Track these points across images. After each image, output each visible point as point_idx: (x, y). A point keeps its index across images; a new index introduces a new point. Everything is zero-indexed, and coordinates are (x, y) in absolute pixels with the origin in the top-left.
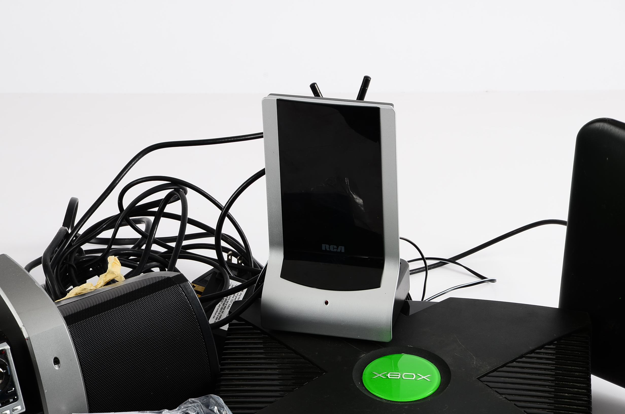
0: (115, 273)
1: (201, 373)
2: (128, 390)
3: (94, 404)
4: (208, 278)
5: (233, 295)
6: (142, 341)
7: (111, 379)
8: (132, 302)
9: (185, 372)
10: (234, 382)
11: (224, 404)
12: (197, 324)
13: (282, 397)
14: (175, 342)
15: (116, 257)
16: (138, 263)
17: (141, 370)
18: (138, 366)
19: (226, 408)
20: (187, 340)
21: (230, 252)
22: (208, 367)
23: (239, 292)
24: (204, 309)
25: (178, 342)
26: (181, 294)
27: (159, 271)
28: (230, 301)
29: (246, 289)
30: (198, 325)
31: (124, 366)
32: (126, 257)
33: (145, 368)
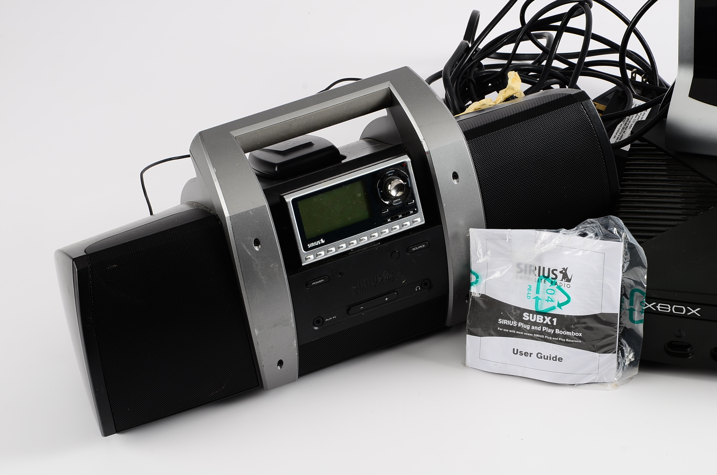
0: (515, 89)
1: (600, 193)
2: (525, 208)
3: (491, 220)
4: (610, 97)
5: (636, 114)
6: (541, 159)
7: (508, 196)
8: (532, 119)
9: (583, 192)
10: (634, 204)
11: (624, 226)
12: (598, 143)
13: (686, 221)
14: (574, 161)
15: (516, 73)
16: (538, 79)
17: (538, 188)
18: (535, 184)
19: (626, 229)
20: (587, 159)
21: (635, 70)
22: (607, 188)
23: (642, 111)
24: (606, 128)
25: (577, 162)
26: (582, 112)
27: (559, 88)
28: (632, 120)
29: (650, 109)
30: (599, 145)
31: (522, 183)
32: (526, 72)
33: (543, 186)
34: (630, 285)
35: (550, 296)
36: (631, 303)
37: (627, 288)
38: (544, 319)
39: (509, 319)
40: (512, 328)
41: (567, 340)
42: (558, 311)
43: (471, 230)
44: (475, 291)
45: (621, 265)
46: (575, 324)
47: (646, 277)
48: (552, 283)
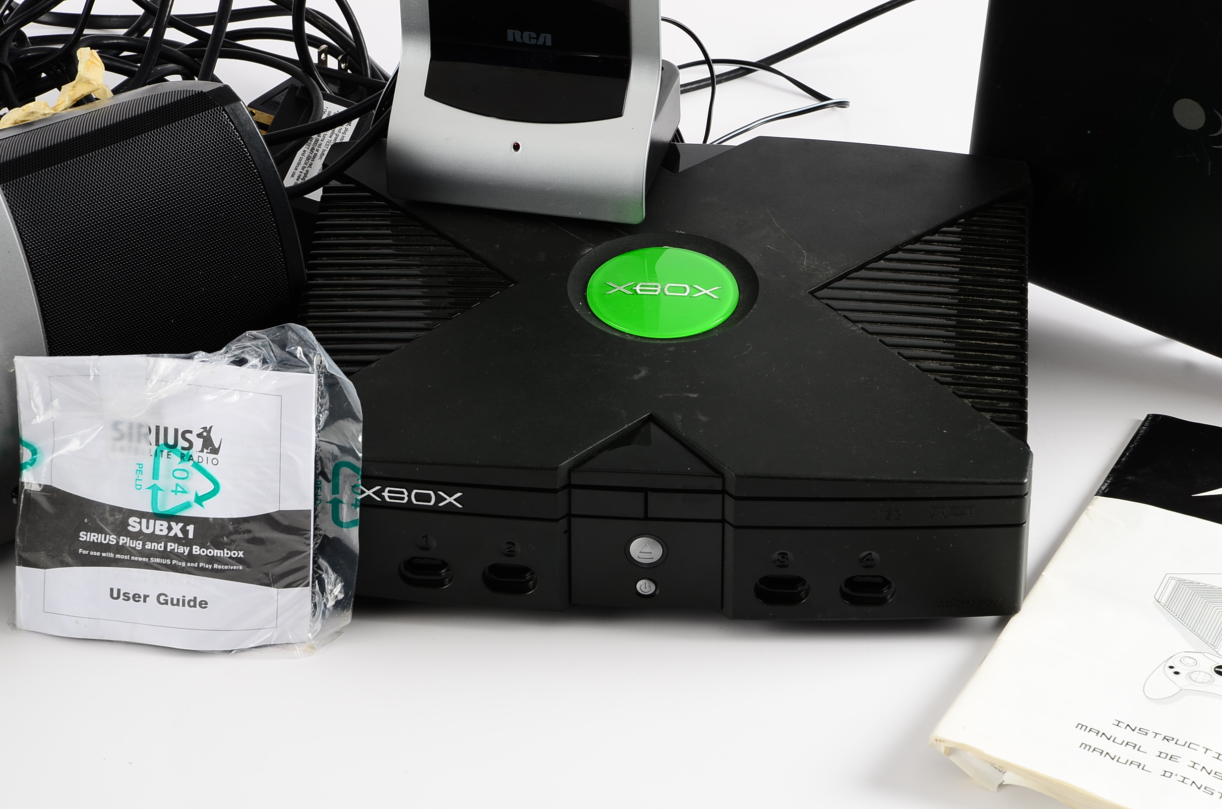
0: (92, 82)
1: (269, 283)
2: (125, 314)
3: (58, 340)
4: (280, 98)
5: (331, 131)
6: (151, 217)
7: (90, 291)
8: (129, 141)
9: (237, 281)
10: (334, 301)
11: (316, 342)
12: (259, 186)
13: (430, 330)
14: (217, 221)
15: (95, 52)
16: (139, 65)
17: (149, 274)
18: (143, 267)
19: (320, 349)
20: (241, 218)
21: (324, 47)
22: (283, 272)
23: (342, 125)
24: (274, 159)
25: (222, 222)
26: (227, 126)
27: (181, 79)
28: (324, 143)
29: (358, 119)
30: (261, 189)
31: (116, 266)
32: (115, 51)
33: (158, 271)
34: (332, 454)
35: (180, 482)
36: (335, 490)
37: (326, 461)
38: (170, 528)
39: (100, 531)
40: (107, 547)
41: (216, 566)
42: (196, 511)
43: (19, 360)
44: (31, 479)
45: (314, 418)
46: (231, 534)
47: (360, 439)
48: (182, 457)
